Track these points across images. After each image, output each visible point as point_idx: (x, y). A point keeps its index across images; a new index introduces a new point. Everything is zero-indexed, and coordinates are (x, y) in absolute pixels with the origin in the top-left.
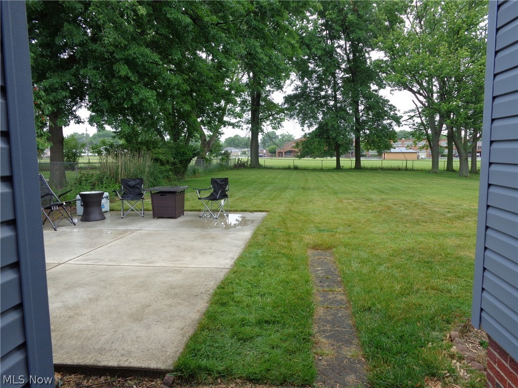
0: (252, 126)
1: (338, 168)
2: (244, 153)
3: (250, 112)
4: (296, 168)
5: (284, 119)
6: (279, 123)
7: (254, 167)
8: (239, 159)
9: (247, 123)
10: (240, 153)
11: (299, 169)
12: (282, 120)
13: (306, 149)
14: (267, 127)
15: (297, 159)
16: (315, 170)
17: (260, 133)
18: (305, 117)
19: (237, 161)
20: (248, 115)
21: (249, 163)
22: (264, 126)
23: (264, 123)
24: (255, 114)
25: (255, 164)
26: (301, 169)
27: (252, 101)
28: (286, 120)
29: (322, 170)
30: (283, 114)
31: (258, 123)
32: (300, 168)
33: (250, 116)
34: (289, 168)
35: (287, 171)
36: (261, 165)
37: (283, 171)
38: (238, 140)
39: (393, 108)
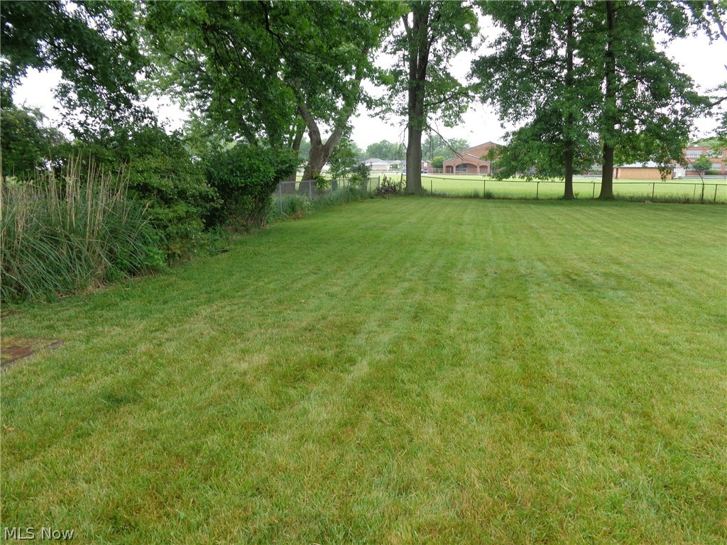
0: (410, 119)
1: (569, 196)
2: (395, 167)
3: (407, 92)
4: (488, 196)
5: (466, 107)
6: (457, 115)
7: (413, 194)
8: (385, 179)
9: (402, 114)
10: (388, 168)
11: (494, 198)
12: (462, 109)
13: (513, 163)
14: (435, 120)
15: (494, 179)
16: (525, 200)
17: (423, 132)
18: (509, 101)
19: (381, 181)
20: (403, 99)
21: (404, 186)
22: (431, 118)
23: (430, 114)
24: (416, 95)
25: (413, 189)
26: (499, 198)
27: (410, 74)
28: (469, 109)
29: (536, 200)
30: (465, 99)
31: (422, 113)
32: (496, 196)
33: (407, 99)
34: (475, 196)
35: (474, 202)
36: (425, 190)
37: (466, 201)
38: (386, 147)
39: (686, 80)
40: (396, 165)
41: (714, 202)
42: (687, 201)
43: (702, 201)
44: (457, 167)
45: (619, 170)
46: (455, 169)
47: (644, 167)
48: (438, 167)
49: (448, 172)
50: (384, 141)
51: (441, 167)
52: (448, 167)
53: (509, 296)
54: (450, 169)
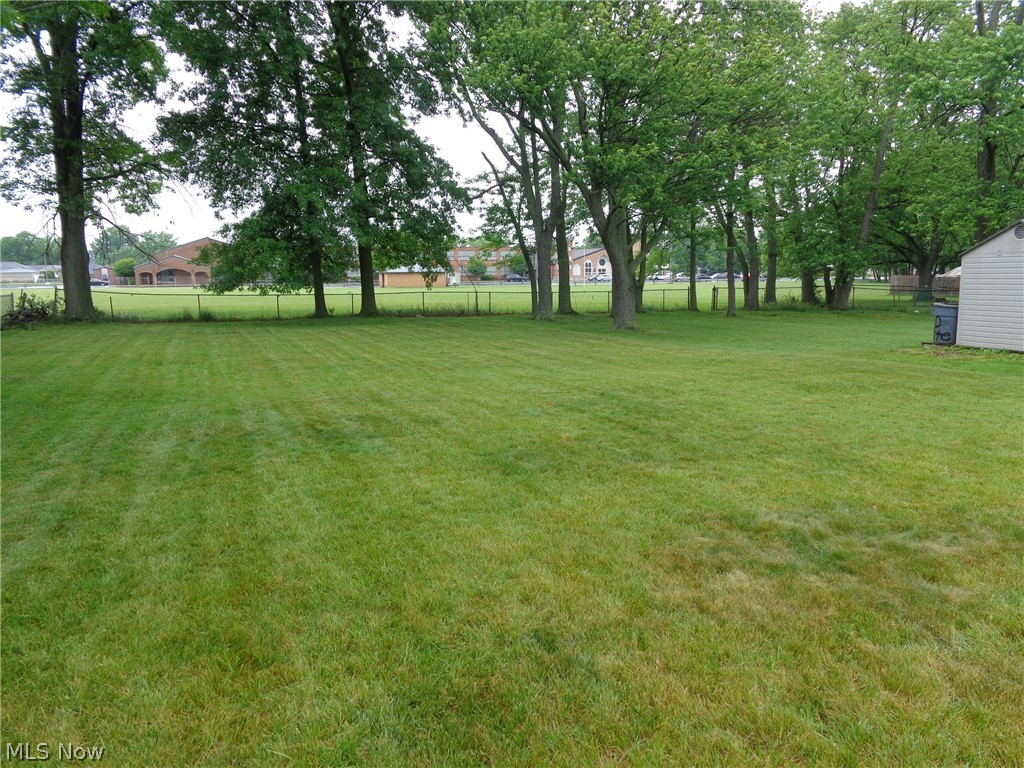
0: (62, 200)
1: (321, 313)
2: (50, 276)
3: (52, 157)
4: (207, 318)
5: (159, 186)
6: (146, 196)
7: (79, 320)
8: (23, 298)
9: (45, 190)
10: (36, 277)
11: (215, 320)
12: (153, 188)
13: (237, 269)
14: (110, 206)
15: (211, 293)
16: (261, 321)
17: (88, 222)
18: (222, 181)
19: (17, 301)
20: (47, 167)
21: (61, 306)
22: (100, 200)
23: (98, 194)
24: (67, 162)
25: (79, 311)
26: (222, 320)
27: (54, 128)
28: (164, 190)
29: (278, 321)
30: (156, 174)
31: (81, 191)
32: (219, 317)
33: (53, 168)
34: (186, 319)
35: (185, 327)
36: (101, 313)
37: (171, 327)
38: (30, 244)
39: (444, 167)
40: (52, 273)
41: (489, 313)
42: (461, 313)
43: (477, 313)
44: (159, 274)
45: (386, 276)
46: (155, 279)
47: (411, 272)
48: (127, 275)
49: (144, 282)
50: (25, 234)
51: (132, 274)
52: (143, 275)
53: (224, 469)
54: (146, 279)
